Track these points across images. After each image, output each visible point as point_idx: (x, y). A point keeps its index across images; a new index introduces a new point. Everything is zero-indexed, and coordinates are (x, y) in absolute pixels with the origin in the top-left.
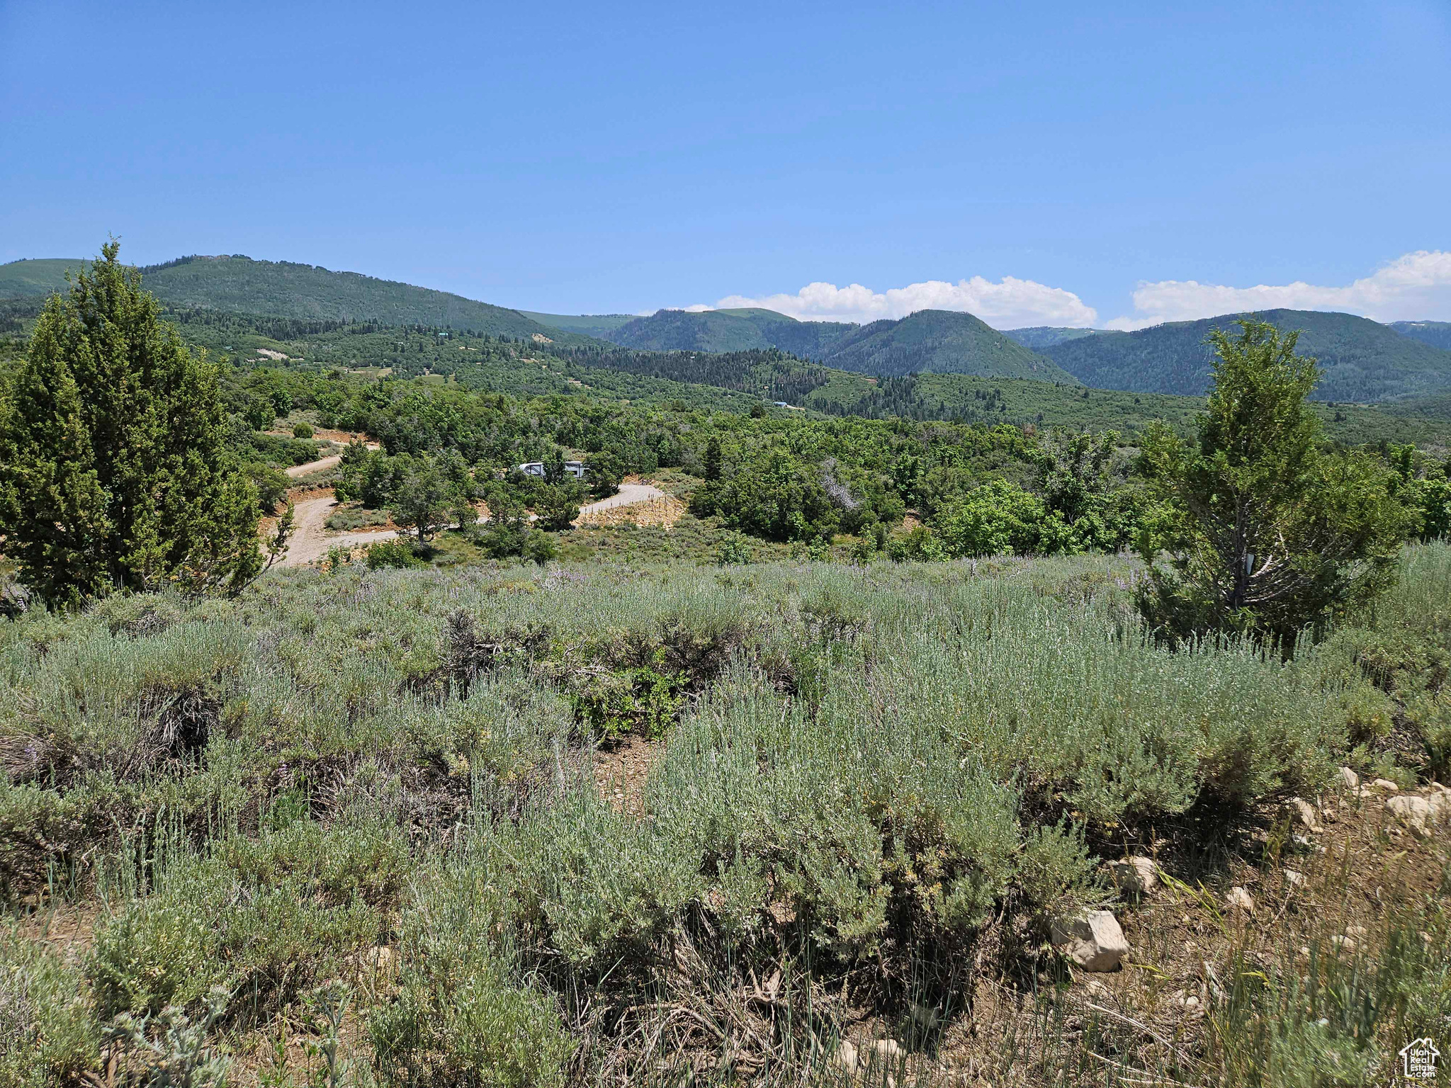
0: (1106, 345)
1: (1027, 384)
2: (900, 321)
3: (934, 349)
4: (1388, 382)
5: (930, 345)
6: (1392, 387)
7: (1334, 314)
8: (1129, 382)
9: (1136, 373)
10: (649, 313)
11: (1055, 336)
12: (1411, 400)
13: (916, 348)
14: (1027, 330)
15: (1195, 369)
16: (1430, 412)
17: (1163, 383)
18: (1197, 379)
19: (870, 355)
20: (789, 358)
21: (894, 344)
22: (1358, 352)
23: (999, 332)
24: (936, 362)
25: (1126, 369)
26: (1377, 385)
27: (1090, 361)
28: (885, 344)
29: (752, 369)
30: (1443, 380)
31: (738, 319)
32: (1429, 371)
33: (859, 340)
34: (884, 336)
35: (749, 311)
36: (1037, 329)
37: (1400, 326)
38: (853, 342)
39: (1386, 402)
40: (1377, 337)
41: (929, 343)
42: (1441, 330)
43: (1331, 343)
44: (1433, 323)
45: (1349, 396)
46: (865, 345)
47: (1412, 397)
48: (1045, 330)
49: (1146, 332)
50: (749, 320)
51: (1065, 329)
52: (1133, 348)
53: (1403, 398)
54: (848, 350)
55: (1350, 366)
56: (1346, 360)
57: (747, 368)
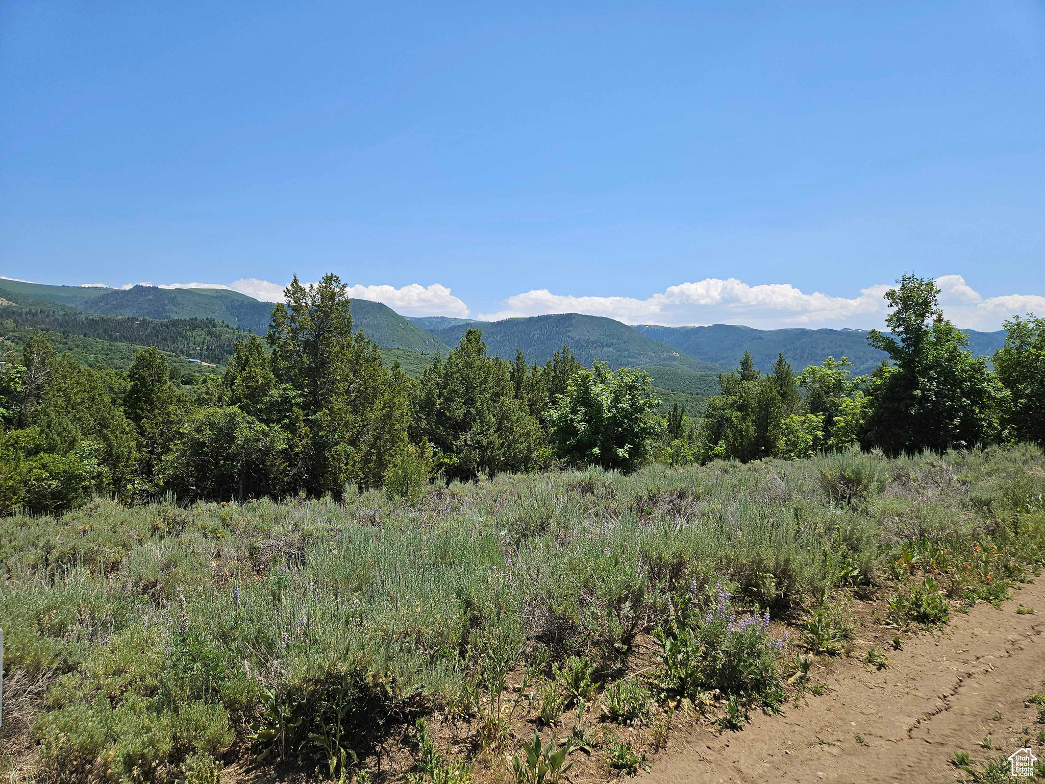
1: (402, 352)
4: (629, 360)
10: (128, 287)
11: (450, 323)
14: (431, 318)
18: (529, 355)
20: (222, 326)
22: (615, 341)
23: (403, 317)
26: (624, 361)
29: (189, 333)
31: (205, 296)
35: (217, 291)
36: (438, 318)
37: (640, 327)
40: (624, 333)
43: (600, 335)
48: (443, 319)
49: (500, 323)
50: (216, 298)
51: (455, 319)
52: (492, 333)
55: (611, 349)
56: (608, 346)
57: (184, 333)
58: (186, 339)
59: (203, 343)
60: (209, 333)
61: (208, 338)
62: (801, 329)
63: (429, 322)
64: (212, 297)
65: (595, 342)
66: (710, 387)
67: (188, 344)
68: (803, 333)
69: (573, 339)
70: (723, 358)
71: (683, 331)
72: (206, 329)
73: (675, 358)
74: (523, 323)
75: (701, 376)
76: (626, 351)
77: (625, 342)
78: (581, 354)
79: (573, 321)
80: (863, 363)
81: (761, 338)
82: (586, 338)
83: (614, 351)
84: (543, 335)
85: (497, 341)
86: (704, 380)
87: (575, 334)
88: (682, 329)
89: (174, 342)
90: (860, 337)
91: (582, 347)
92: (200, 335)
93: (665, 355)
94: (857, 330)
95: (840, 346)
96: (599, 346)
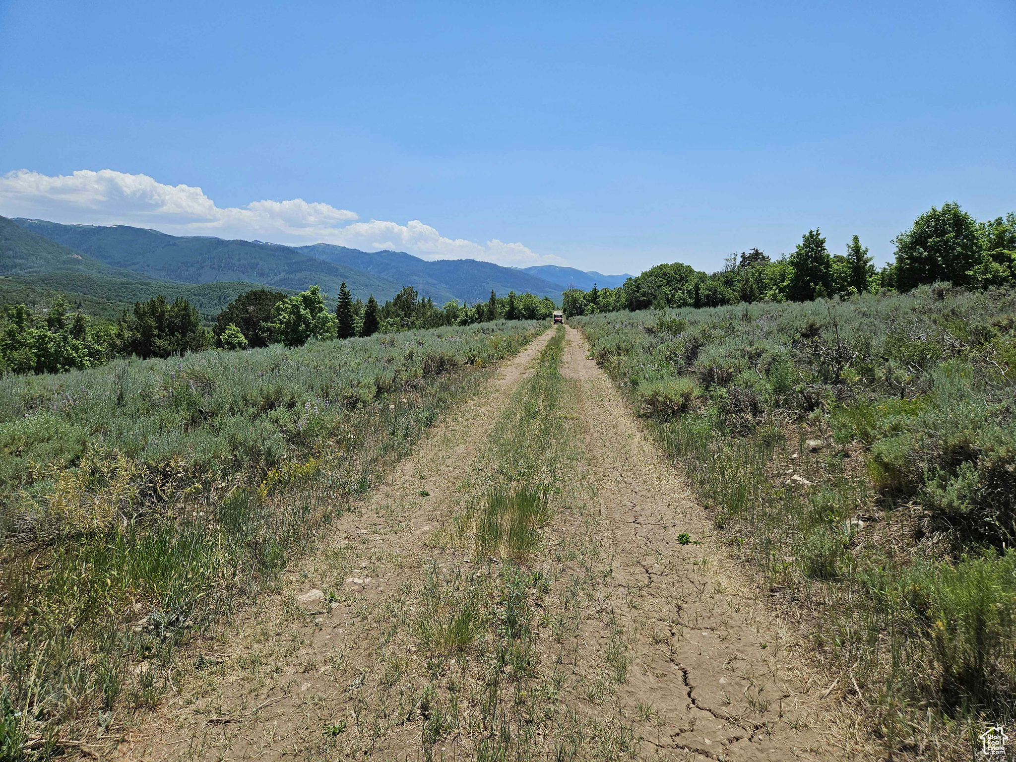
6: (20, 265)
12: (35, 274)
16: (50, 283)
30: (55, 261)
32: (44, 254)
37: (20, 221)
39: (17, 274)
42: (49, 227)
44: (43, 221)
47: (36, 272)
53: (29, 272)
62: (216, 238)
66: (134, 295)
68: (218, 243)
70: (134, 264)
71: (79, 229)
73: (78, 262)
76: (10, 250)
77: (6, 239)
80: (276, 275)
81: (175, 244)
86: (126, 288)
88: (78, 227)
90: (271, 250)
93: (65, 257)
94: (267, 243)
95: (255, 258)
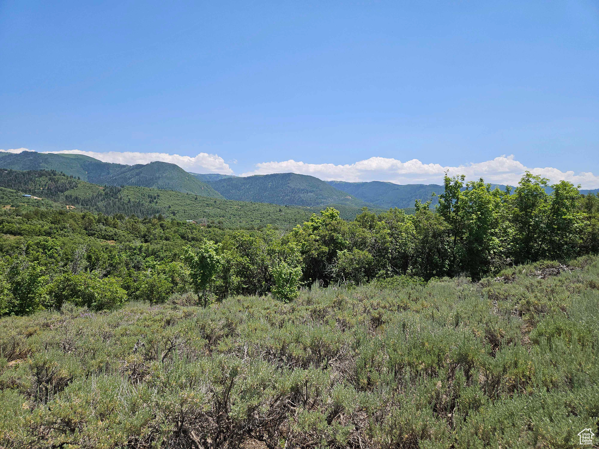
0: (234, 182)
2: (146, 165)
3: (159, 178)
4: (322, 200)
5: (157, 176)
7: (308, 176)
8: (242, 196)
9: (244, 193)
11: (221, 177)
13: (151, 177)
15: (264, 193)
17: (253, 197)
18: (265, 196)
19: (129, 179)
21: (142, 175)
22: (314, 189)
23: (188, 173)
24: (159, 183)
25: (241, 191)
26: (319, 201)
27: (228, 187)
28: (138, 174)
29: (37, 179)
31: (67, 158)
33: (126, 172)
34: (138, 171)
35: (76, 155)
36: (215, 174)
38: (124, 172)
41: (157, 175)
43: (307, 186)
45: (311, 204)
46: (128, 175)
49: (249, 178)
50: (75, 159)
52: (244, 184)
54: (120, 176)
55: (312, 194)
56: (311, 192)
57: (34, 179)
58: (34, 183)
59: (46, 185)
60: (50, 179)
61: (50, 182)
63: (209, 177)
64: (72, 159)
65: (303, 190)
67: (35, 186)
68: (421, 186)
69: (290, 187)
70: (377, 200)
72: (49, 177)
73: (348, 200)
74: (262, 178)
75: (359, 210)
77: (321, 190)
78: (295, 197)
79: (291, 178)
81: (398, 189)
82: (298, 187)
83: (314, 195)
84: (274, 185)
85: (247, 188)
87: (292, 185)
88: (355, 183)
89: (25, 184)
91: (296, 192)
92: (44, 180)
93: (343, 197)
96: (306, 192)
